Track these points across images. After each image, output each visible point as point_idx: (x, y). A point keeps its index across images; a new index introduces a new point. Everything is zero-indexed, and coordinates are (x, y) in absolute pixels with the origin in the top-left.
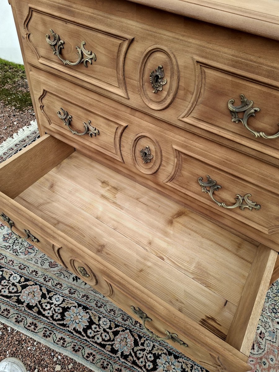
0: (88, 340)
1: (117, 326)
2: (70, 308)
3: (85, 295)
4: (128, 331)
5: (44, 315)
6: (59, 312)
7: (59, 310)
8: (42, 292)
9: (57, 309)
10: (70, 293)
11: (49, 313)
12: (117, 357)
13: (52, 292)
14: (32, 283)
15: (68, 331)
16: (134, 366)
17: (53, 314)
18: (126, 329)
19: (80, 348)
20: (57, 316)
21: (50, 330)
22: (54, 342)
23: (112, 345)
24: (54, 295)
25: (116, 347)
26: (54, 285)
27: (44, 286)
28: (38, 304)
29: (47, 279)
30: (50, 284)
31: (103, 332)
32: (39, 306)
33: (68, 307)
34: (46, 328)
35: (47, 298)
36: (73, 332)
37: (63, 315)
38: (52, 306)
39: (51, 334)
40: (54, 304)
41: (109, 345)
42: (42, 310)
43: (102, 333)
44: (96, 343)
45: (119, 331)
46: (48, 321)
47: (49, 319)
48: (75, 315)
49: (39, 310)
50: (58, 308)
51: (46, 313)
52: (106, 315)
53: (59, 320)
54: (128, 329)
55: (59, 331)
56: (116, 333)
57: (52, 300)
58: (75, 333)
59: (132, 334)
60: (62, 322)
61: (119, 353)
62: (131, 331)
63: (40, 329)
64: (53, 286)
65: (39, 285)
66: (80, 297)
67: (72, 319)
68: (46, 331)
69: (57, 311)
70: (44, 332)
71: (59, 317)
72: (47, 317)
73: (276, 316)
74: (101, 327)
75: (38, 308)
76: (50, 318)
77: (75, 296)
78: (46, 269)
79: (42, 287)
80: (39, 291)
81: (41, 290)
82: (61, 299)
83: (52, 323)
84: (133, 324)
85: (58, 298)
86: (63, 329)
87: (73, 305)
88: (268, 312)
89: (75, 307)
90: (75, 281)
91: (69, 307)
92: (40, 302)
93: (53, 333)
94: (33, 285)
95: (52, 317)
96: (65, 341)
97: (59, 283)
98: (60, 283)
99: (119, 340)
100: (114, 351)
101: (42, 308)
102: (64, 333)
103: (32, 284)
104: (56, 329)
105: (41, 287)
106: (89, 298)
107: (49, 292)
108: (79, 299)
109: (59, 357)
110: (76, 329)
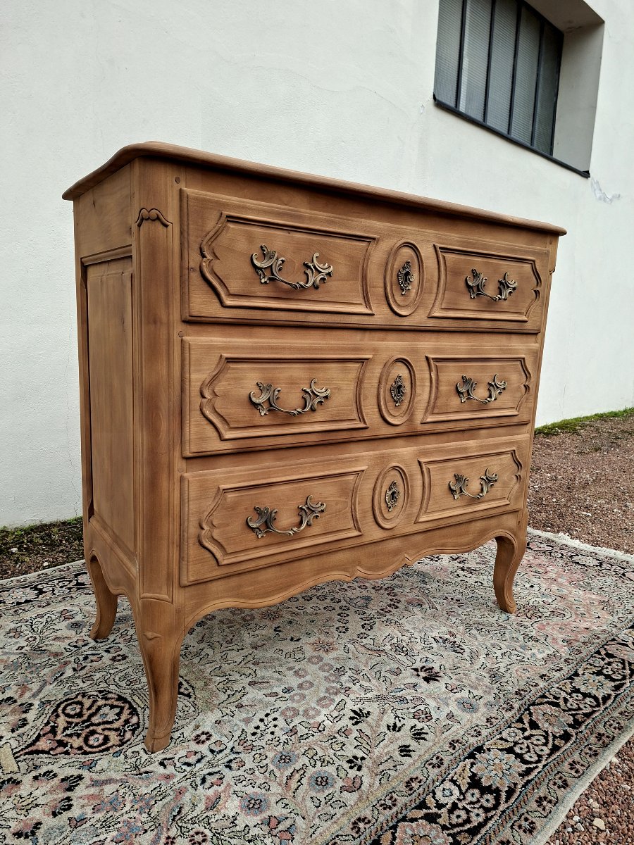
0: (544, 763)
1: (520, 720)
2: (474, 775)
3: (450, 744)
4: (531, 707)
5: (481, 825)
6: (478, 795)
7: (473, 795)
8: (421, 818)
9: (469, 798)
10: (439, 767)
11: (478, 815)
12: (577, 734)
13: (425, 799)
14: (389, 835)
15: (524, 786)
16: (594, 716)
17: (482, 807)
18: (528, 709)
19: (561, 778)
20: (487, 801)
21: (519, 819)
22: (546, 817)
23: (555, 737)
24: (434, 797)
25: (558, 731)
26: (410, 792)
27: (404, 812)
28: (451, 832)
29: (389, 803)
30: (401, 801)
31: (529, 741)
32: (455, 830)
33: (469, 777)
34: (513, 825)
35: (439, 812)
36: (526, 778)
37: (485, 790)
38: (460, 805)
39: (526, 819)
40: (456, 801)
41: (554, 740)
42: (467, 826)
43: (532, 743)
44: (550, 755)
45: (531, 719)
46: (496, 818)
47: (492, 816)
48: (491, 768)
49: (465, 831)
50: (468, 795)
51: (475, 821)
52: (497, 730)
53: (497, 799)
54: (528, 707)
55: (522, 803)
56: (534, 725)
57: (447, 804)
58: (530, 777)
59: (538, 704)
60: (503, 794)
61: (569, 730)
62: (533, 704)
63: (514, 837)
65: (398, 822)
66: (453, 751)
67: (500, 774)
68: (520, 827)
69: (474, 799)
70: (522, 830)
71: (489, 797)
74: (520, 742)
75: (460, 833)
76: (489, 815)
77: (447, 760)
78: (360, 800)
80: (414, 825)
81: (412, 820)
82: (448, 785)
83: (503, 812)
84: (520, 698)
85: (444, 790)
86: (519, 795)
87: (468, 767)
89: (472, 764)
90: (412, 754)
91: (470, 774)
92: (444, 828)
93: (526, 815)
94: (393, 834)
95: (487, 810)
96: (545, 798)
97: (408, 783)
98: (407, 779)
99: (546, 725)
100: (566, 737)
101: (461, 825)
102: (527, 795)
103: (391, 837)
104: (517, 807)
105: (404, 819)
106: (458, 740)
107: (423, 805)
108: (457, 754)
109: (576, 818)
110: (521, 772)
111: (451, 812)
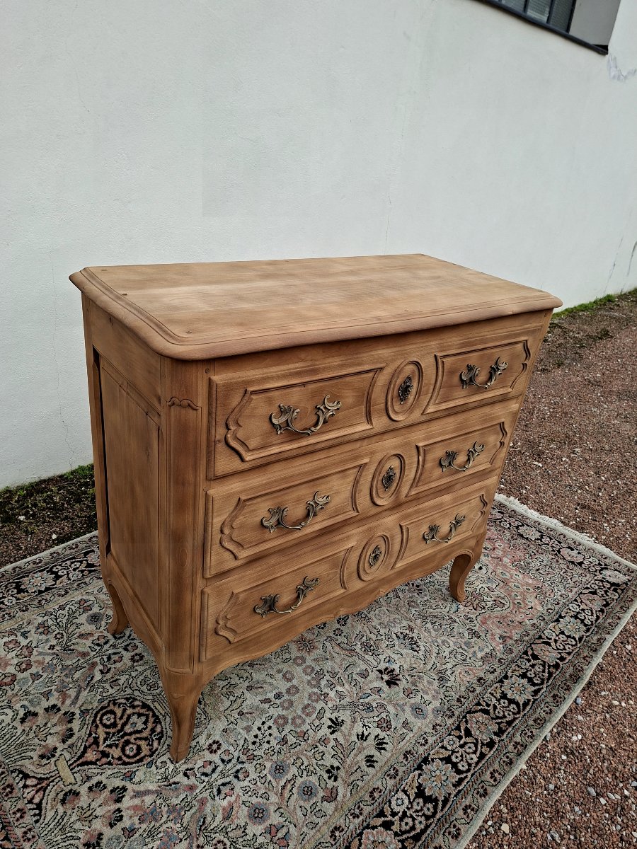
2: (420, 785)
3: (404, 755)
4: (468, 715)
5: (423, 831)
6: (421, 804)
7: (418, 803)
8: (380, 826)
9: (416, 807)
10: (395, 778)
11: (420, 822)
12: (499, 742)
13: (383, 808)
14: (357, 841)
15: (455, 796)
17: (424, 815)
18: (465, 717)
20: (428, 809)
21: (450, 827)
22: (468, 823)
24: (390, 806)
26: (373, 802)
27: (368, 820)
28: (401, 838)
29: (357, 812)
30: (367, 810)
31: (464, 749)
32: (405, 836)
33: (417, 787)
34: (445, 832)
35: (393, 819)
36: (458, 788)
37: (428, 799)
38: (408, 813)
39: (455, 826)
40: (406, 810)
41: (481, 748)
42: (413, 833)
44: (477, 763)
45: (466, 727)
46: (433, 825)
47: (431, 824)
48: (433, 779)
49: (411, 838)
50: (415, 804)
51: (419, 827)
53: (435, 807)
55: (453, 812)
56: (468, 733)
57: (399, 812)
58: (461, 787)
60: (440, 803)
62: (470, 712)
63: (445, 842)
64: (373, 804)
65: (364, 829)
66: (406, 763)
67: (439, 785)
68: (449, 833)
69: (419, 808)
70: (450, 836)
71: (430, 805)
72: (427, 827)
74: (456, 750)
75: (407, 839)
76: (429, 822)
77: (401, 770)
78: (336, 809)
79: (368, 825)
80: (375, 831)
81: (374, 828)
82: (400, 794)
83: (439, 820)
84: (460, 705)
85: (397, 799)
86: (451, 805)
87: (416, 777)
89: (420, 775)
90: (375, 764)
91: (417, 785)
92: (396, 834)
93: (455, 822)
94: (360, 840)
95: (427, 818)
96: (470, 806)
97: (371, 792)
98: (371, 790)
99: (477, 733)
100: (491, 744)
101: (409, 832)
102: (457, 804)
103: (358, 843)
104: (449, 816)
105: (368, 827)
106: (410, 751)
107: (381, 814)
108: (409, 765)
110: (455, 783)
111: (401, 819)
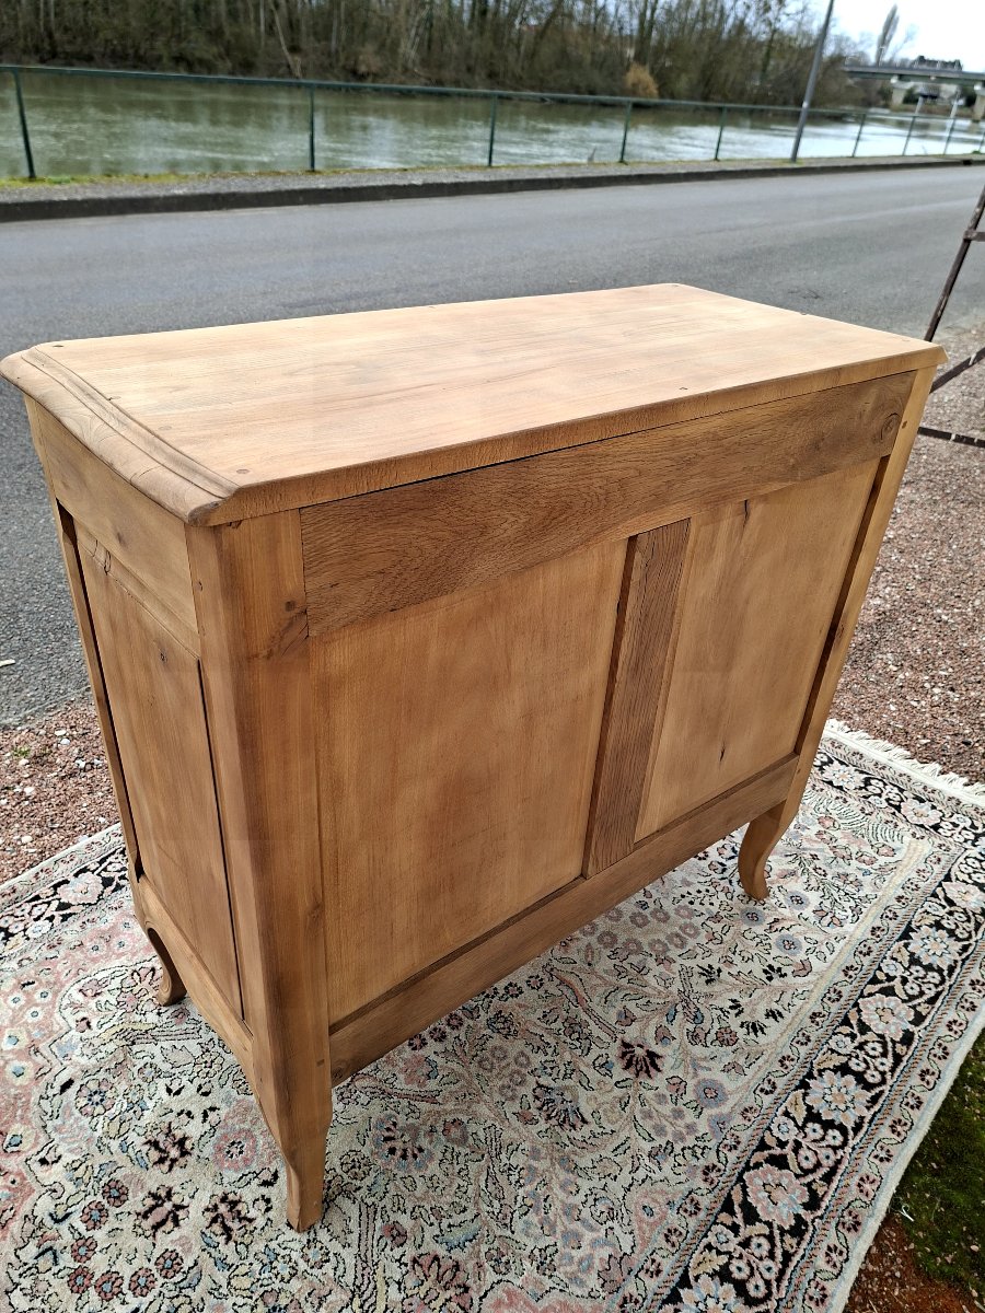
73: (85, 1092)
88: (106, 1075)
